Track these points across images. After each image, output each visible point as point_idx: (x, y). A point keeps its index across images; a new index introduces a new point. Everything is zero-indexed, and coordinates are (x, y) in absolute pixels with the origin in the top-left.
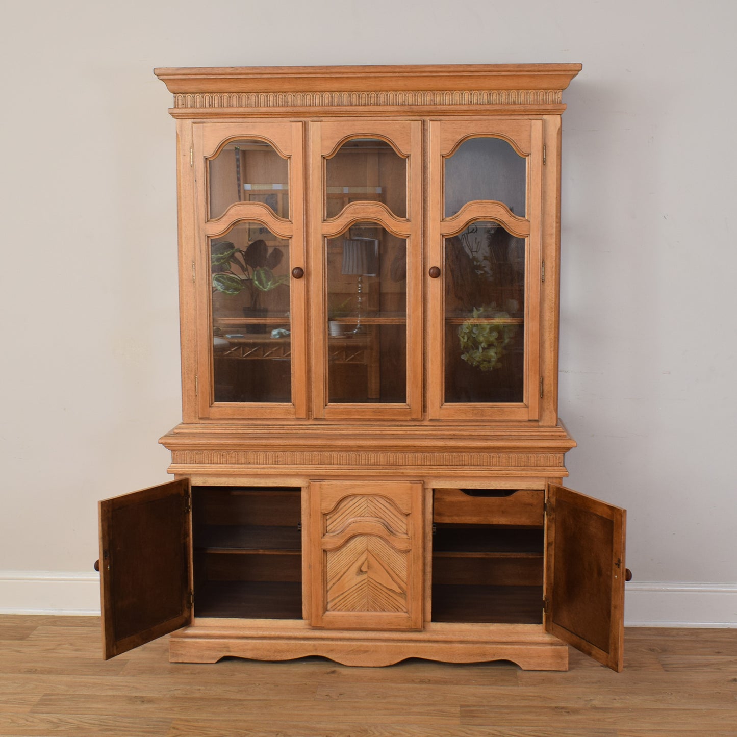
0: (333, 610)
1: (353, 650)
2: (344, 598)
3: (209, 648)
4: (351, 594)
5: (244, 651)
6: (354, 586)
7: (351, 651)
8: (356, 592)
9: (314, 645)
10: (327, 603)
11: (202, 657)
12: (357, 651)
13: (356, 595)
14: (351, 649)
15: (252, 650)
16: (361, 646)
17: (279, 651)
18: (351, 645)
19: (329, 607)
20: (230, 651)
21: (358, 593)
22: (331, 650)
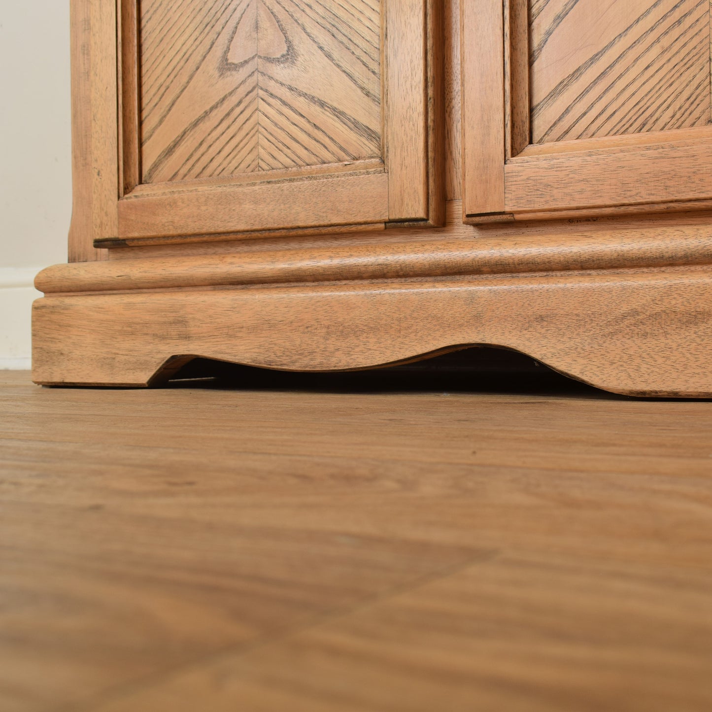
0: (558, 140)
1: (635, 313)
2: (603, 74)
3: (131, 329)
4: (632, 55)
5: (231, 332)
6: (648, 12)
7: (624, 317)
8: (658, 40)
9: (471, 299)
10: (531, 110)
11: (109, 363)
12: (655, 316)
13: (656, 51)
14: (625, 308)
15: (254, 329)
16: (669, 291)
17: (343, 331)
18: (624, 289)
19: (541, 124)
20: (187, 337)
21: (666, 42)
22: (541, 319)
